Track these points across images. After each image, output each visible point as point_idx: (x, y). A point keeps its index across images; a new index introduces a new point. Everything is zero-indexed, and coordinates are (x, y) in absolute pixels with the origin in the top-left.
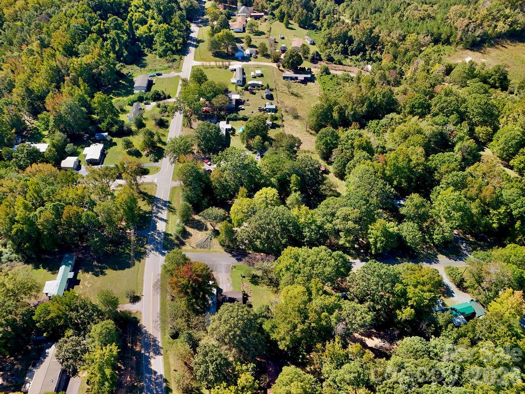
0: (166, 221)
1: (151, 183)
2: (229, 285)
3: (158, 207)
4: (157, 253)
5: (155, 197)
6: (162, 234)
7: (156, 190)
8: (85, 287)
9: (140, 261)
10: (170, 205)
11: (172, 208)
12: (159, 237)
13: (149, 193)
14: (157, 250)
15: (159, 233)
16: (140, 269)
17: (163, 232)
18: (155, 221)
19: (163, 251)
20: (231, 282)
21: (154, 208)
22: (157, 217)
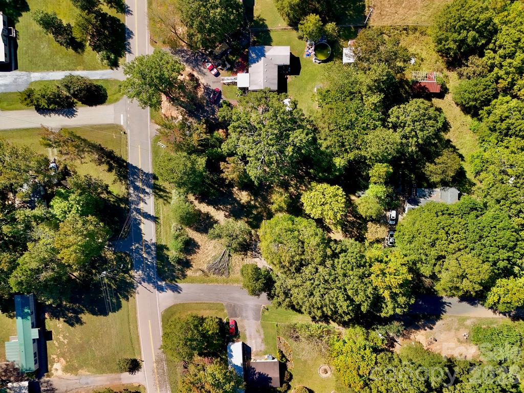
0: (155, 219)
1: (115, 128)
2: (259, 340)
3: (136, 188)
4: (150, 286)
5: (128, 164)
6: (153, 248)
7: (127, 145)
8: (61, 343)
9: (128, 299)
10: (157, 182)
11: (161, 190)
12: (148, 253)
13: (117, 153)
14: (149, 280)
15: (148, 247)
16: (131, 316)
17: (153, 244)
18: (136, 219)
19: (159, 283)
20: (263, 336)
21: (131, 190)
22: (138, 211)
